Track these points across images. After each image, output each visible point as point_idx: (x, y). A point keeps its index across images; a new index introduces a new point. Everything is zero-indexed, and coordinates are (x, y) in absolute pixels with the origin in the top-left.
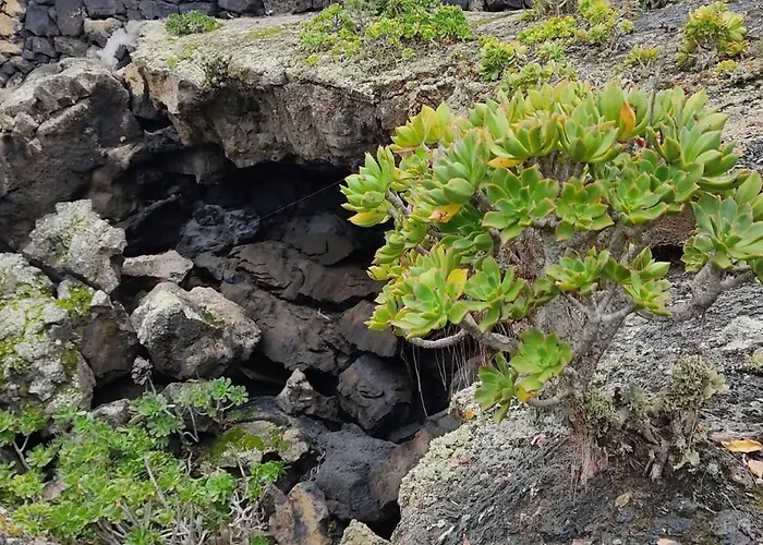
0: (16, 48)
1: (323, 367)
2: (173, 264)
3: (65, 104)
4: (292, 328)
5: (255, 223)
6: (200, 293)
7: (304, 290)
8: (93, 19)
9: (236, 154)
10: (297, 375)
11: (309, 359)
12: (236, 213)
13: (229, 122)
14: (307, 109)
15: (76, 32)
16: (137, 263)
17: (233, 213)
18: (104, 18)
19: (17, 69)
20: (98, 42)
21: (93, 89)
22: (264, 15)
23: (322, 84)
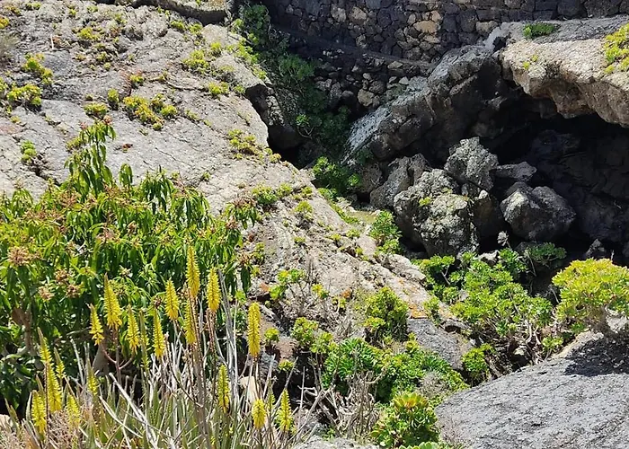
0: (437, 40)
1: (613, 239)
2: (523, 170)
3: (465, 77)
4: (596, 213)
5: (577, 142)
6: (539, 191)
7: (605, 189)
8: (481, 22)
9: (564, 111)
10: (597, 243)
11: (604, 234)
12: (565, 135)
13: (560, 94)
14: (605, 97)
15: (471, 30)
16: (504, 170)
17: (563, 135)
18: (488, 21)
19: (437, 52)
20: (485, 36)
21: (481, 68)
22: (586, 17)
23: (614, 86)
